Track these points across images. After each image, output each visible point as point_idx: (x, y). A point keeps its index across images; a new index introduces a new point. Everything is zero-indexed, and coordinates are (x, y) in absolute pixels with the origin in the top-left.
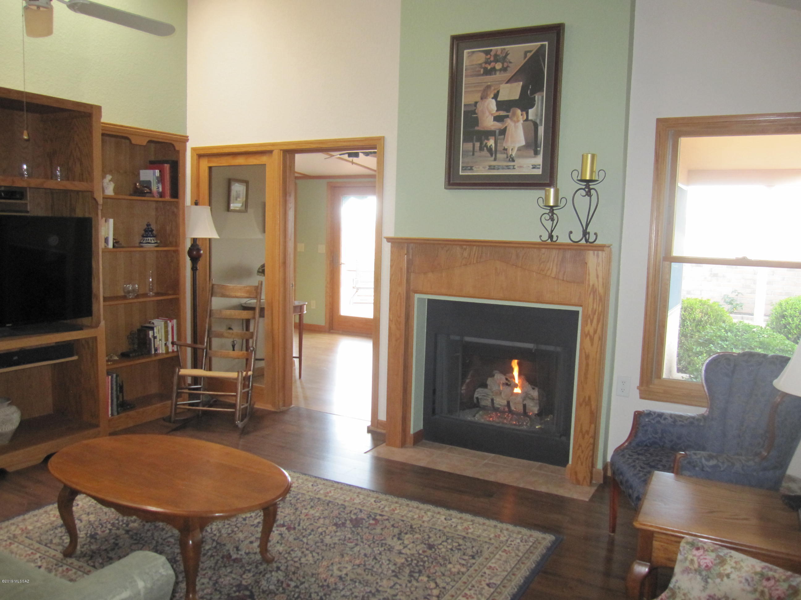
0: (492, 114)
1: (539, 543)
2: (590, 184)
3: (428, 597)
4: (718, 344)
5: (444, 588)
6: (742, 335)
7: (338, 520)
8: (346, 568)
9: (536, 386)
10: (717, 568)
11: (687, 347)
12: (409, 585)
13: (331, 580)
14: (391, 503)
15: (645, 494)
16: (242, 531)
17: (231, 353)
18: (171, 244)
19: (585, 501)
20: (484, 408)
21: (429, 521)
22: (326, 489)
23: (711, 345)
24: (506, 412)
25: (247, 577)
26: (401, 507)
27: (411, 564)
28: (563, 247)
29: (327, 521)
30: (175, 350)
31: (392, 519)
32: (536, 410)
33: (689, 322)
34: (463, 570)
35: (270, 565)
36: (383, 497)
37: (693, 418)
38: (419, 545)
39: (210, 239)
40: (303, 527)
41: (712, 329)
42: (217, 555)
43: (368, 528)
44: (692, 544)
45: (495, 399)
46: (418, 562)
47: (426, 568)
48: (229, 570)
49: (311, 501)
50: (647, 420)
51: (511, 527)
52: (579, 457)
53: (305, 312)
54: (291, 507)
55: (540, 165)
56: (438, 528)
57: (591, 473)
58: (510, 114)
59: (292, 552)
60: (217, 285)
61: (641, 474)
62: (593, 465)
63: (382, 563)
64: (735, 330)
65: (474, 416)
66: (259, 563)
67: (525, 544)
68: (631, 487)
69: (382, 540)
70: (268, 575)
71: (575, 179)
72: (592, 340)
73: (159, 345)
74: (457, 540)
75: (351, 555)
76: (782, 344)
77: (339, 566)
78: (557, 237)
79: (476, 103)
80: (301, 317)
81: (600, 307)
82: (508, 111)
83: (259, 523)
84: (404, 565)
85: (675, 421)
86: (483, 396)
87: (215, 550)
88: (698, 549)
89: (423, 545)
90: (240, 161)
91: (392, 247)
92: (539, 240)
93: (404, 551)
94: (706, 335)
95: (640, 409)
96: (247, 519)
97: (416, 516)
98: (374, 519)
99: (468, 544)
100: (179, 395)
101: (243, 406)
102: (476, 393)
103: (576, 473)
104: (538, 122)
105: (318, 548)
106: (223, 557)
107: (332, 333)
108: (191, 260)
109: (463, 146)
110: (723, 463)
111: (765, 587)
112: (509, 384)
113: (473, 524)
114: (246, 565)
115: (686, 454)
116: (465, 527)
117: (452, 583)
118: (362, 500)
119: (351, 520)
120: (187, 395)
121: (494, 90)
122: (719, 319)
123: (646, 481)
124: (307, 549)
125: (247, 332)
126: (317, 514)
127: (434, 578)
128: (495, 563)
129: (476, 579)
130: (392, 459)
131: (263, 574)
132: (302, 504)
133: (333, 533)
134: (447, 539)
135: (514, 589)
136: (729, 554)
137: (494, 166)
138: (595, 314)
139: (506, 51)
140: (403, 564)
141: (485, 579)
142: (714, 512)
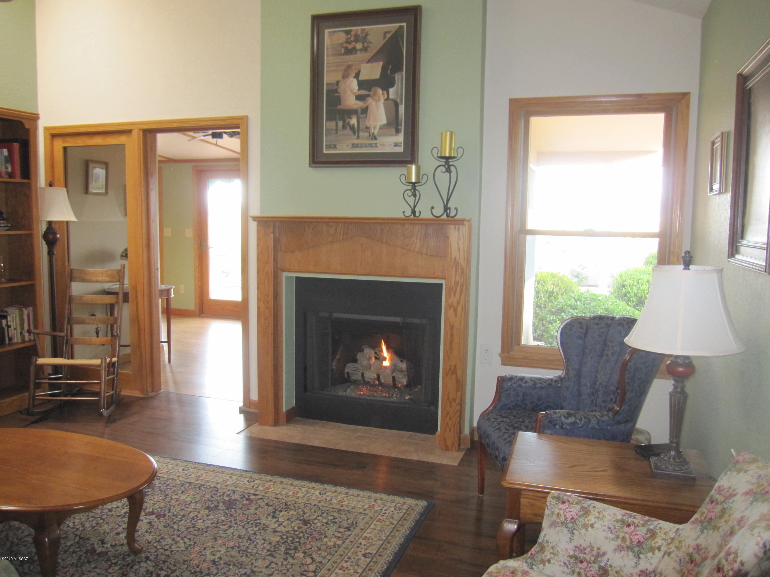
0: (354, 93)
1: (412, 509)
2: (450, 160)
3: (305, 573)
4: (569, 312)
5: (321, 562)
6: (590, 303)
7: (210, 503)
8: (220, 551)
9: (404, 359)
10: (582, 519)
11: (541, 317)
12: (285, 563)
13: (203, 565)
14: (264, 482)
15: (510, 454)
16: (107, 523)
17: (94, 339)
18: (23, 228)
19: (454, 466)
20: (355, 383)
21: (304, 496)
22: (198, 472)
23: (563, 314)
24: (376, 385)
25: (114, 571)
26: (275, 485)
27: (286, 542)
28: (426, 223)
29: (199, 505)
30: (32, 338)
31: (266, 498)
32: (405, 381)
33: (542, 294)
34: (339, 542)
35: (138, 556)
36: (257, 476)
37: (551, 380)
38: (294, 521)
39: (67, 222)
40: (173, 514)
41: (563, 299)
42: (80, 550)
43: (241, 508)
44: (558, 498)
45: (365, 373)
46: (293, 539)
47: (302, 544)
48: (93, 566)
49: (182, 486)
50: (509, 384)
51: (384, 496)
52: (447, 424)
53: (173, 296)
54: (161, 493)
55: (401, 143)
56: (313, 503)
57: (460, 439)
58: (371, 93)
59: (161, 541)
60: (77, 270)
61: (506, 436)
62: (461, 431)
63: (257, 543)
64: (583, 299)
65: (346, 391)
66: (127, 555)
67: (398, 511)
68: (497, 449)
69: (256, 520)
70: (136, 567)
71: (435, 156)
72: (455, 311)
73: (14, 334)
74: (332, 514)
75: (225, 538)
76: (624, 310)
77: (212, 550)
78: (420, 212)
79: (338, 83)
80: (168, 301)
81: (462, 279)
82: (370, 90)
83: (126, 513)
84: (280, 543)
85: (535, 384)
86: (353, 370)
87: (77, 546)
88: (563, 502)
89: (298, 522)
90: (98, 141)
91: (257, 226)
92: (402, 216)
93: (278, 529)
94: (558, 305)
95: (503, 375)
96: (113, 509)
97: (290, 493)
98: (248, 499)
99: (343, 516)
100: (38, 386)
101: (109, 394)
102: (346, 368)
103: (445, 440)
104: (398, 100)
105: (190, 534)
106: (86, 553)
107: (203, 317)
108: (46, 244)
109: (326, 125)
110: (581, 420)
111: (626, 533)
112: (380, 358)
113: (347, 497)
114: (112, 558)
115: (546, 413)
116: (340, 500)
117: (328, 557)
118: (236, 481)
119: (224, 502)
120: (47, 385)
121: (355, 69)
122: (568, 290)
123: (511, 442)
124: (178, 536)
125: (112, 317)
126: (189, 499)
127: (310, 553)
128: (370, 533)
129: (352, 550)
130: (265, 438)
131: (130, 565)
132: (173, 490)
133: (205, 517)
134: (323, 513)
135: (390, 557)
136: (593, 505)
137: (357, 144)
138: (457, 285)
139: (366, 31)
140: (278, 542)
141: (361, 550)
142: (575, 466)
